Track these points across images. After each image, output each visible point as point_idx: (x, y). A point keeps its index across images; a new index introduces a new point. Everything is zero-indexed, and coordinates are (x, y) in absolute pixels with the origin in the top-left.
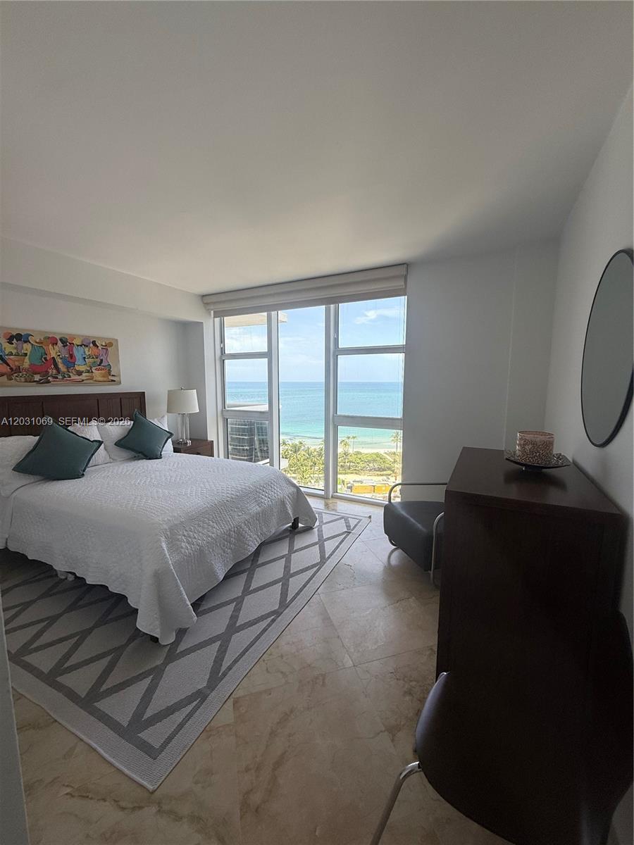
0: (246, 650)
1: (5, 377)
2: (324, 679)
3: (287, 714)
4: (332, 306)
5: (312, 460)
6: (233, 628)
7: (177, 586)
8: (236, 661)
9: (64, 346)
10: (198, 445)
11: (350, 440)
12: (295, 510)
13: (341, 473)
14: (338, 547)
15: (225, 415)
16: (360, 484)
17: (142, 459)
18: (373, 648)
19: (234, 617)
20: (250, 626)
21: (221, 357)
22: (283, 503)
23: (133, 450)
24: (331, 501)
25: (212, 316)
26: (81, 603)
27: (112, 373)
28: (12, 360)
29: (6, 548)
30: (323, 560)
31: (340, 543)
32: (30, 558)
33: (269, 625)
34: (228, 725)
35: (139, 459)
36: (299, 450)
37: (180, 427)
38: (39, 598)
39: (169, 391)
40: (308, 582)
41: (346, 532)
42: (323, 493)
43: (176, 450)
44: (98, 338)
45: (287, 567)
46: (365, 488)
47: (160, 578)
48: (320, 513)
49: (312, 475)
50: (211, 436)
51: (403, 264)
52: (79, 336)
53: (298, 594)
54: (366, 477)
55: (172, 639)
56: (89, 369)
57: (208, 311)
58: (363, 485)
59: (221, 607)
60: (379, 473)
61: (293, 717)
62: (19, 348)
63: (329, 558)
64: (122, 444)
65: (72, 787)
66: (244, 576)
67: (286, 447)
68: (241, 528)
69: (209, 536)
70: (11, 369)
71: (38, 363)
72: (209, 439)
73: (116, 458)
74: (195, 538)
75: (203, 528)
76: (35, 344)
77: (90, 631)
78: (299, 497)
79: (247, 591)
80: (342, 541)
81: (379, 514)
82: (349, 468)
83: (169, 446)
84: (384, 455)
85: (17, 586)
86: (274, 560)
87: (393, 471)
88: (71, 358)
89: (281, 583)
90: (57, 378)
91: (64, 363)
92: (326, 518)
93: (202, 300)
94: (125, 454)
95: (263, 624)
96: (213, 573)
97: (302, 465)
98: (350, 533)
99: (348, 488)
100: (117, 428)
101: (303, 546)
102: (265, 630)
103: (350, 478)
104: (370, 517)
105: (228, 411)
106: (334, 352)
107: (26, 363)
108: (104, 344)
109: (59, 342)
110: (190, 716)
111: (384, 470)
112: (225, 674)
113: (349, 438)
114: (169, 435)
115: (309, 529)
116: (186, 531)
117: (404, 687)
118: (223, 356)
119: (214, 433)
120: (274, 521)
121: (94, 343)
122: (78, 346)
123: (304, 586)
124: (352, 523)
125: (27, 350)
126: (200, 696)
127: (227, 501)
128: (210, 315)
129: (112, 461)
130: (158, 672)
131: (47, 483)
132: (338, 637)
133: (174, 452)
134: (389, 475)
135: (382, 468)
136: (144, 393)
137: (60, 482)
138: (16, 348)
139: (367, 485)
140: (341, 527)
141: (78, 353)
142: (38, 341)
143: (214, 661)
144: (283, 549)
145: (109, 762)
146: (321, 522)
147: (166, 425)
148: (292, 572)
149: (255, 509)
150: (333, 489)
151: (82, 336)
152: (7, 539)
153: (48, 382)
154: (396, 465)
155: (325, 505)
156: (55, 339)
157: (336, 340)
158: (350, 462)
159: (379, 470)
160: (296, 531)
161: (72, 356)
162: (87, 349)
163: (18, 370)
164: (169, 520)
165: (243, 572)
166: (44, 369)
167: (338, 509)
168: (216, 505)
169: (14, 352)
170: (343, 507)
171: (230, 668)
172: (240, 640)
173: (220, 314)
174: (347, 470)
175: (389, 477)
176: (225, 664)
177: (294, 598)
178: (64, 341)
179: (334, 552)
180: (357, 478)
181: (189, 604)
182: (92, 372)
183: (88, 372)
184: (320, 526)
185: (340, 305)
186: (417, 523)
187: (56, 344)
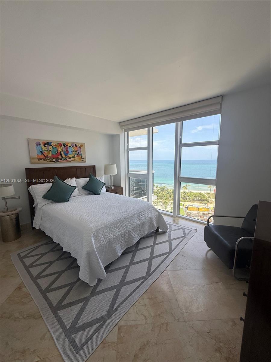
0: (128, 297)
1: (43, 160)
2: (167, 326)
3: (144, 344)
4: (179, 123)
5: (169, 195)
6: (123, 283)
7: (97, 259)
8: (122, 303)
9: (64, 147)
10: (116, 189)
11: (187, 186)
12: (157, 223)
13: (182, 201)
14: (178, 245)
15: (129, 176)
16: (191, 207)
17: (93, 194)
18: (196, 312)
19: (124, 277)
20: (131, 283)
21: (127, 150)
22: (151, 220)
23: (89, 190)
24: (176, 219)
25: (124, 131)
26: (63, 257)
27: (83, 158)
28: (46, 153)
29: (40, 229)
30: (171, 251)
31: (180, 243)
32: (46, 235)
33: (140, 285)
34: (114, 342)
35: (91, 195)
36: (163, 190)
37: (109, 180)
38: (48, 252)
39: (105, 165)
40: (162, 263)
41: (183, 236)
42: (172, 214)
43: (107, 191)
44: (77, 143)
45: (152, 252)
46: (194, 208)
47: (89, 255)
48: (170, 225)
49: (169, 201)
50: (123, 185)
51: (220, 96)
52: (70, 142)
53: (156, 269)
54: (194, 204)
55: (95, 284)
56: (74, 156)
57: (122, 129)
58: (193, 207)
59: (119, 270)
60: (201, 202)
61: (148, 348)
62: (48, 147)
63: (173, 250)
64: (84, 188)
65: (40, 358)
66: (131, 254)
67: (158, 188)
68: (130, 231)
69: (114, 235)
70: (45, 156)
71: (54, 154)
72: (122, 186)
73: (82, 194)
74: (108, 236)
75: (112, 231)
76: (53, 146)
77: (63, 272)
78: (159, 216)
79: (132, 263)
80: (181, 241)
81: (201, 229)
82: (187, 199)
83: (104, 189)
84: (204, 194)
85: (42, 245)
86: (146, 248)
87: (208, 202)
88: (67, 152)
89: (148, 261)
90: (62, 160)
91: (64, 154)
92: (173, 228)
93: (119, 125)
94: (86, 192)
95: (137, 284)
96: (115, 253)
97: (165, 197)
98: (185, 237)
99: (186, 208)
100: (83, 181)
101: (161, 242)
102: (138, 287)
103: (187, 203)
104: (196, 230)
105: (130, 174)
106: (180, 146)
107: (50, 154)
108: (79, 146)
109: (62, 145)
110: (97, 331)
111: (203, 201)
112: (116, 310)
113: (187, 185)
114: (104, 184)
115: (164, 233)
116: (103, 232)
117: (215, 345)
118: (128, 149)
119: (124, 184)
120: (147, 228)
121: (76, 145)
122: (69, 146)
123: (160, 265)
124: (187, 232)
125: (50, 149)
126: (103, 320)
127: (124, 218)
128: (123, 131)
129: (80, 195)
130: (86, 301)
131: (55, 204)
132: (176, 300)
133: (106, 192)
134: (206, 203)
135: (203, 199)
136: (95, 166)
137: (59, 203)
138: (47, 148)
139: (195, 207)
140: (180, 233)
141: (70, 150)
142: (54, 145)
143: (112, 300)
144: (150, 242)
145: (57, 348)
146: (171, 229)
147: (103, 180)
148: (154, 255)
149: (137, 222)
150: (178, 212)
151: (71, 142)
152: (40, 225)
153: (58, 162)
154: (210, 199)
155: (173, 221)
156: (60, 144)
157: (181, 140)
158: (187, 196)
159: (201, 200)
160: (158, 233)
161: (67, 151)
162: (73, 148)
163: (47, 157)
164: (96, 227)
165: (130, 252)
166: (57, 156)
167: (180, 223)
168: (118, 220)
169: (46, 150)
170: (182, 222)
171: (119, 306)
172: (126, 290)
173: (127, 130)
174: (185, 200)
175: (206, 204)
176: (117, 304)
177: (154, 271)
178: (64, 145)
179: (176, 247)
180: (191, 204)
181: (103, 267)
182: (75, 157)
183: (73, 157)
184: (170, 232)
185: (183, 121)
186: (224, 240)
187: (61, 146)
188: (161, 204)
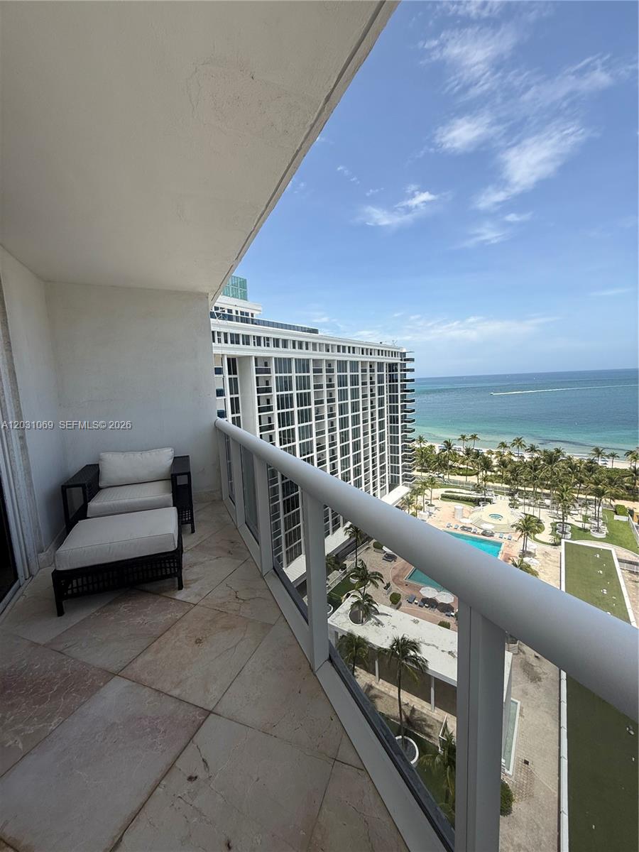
188: (548, 502)
